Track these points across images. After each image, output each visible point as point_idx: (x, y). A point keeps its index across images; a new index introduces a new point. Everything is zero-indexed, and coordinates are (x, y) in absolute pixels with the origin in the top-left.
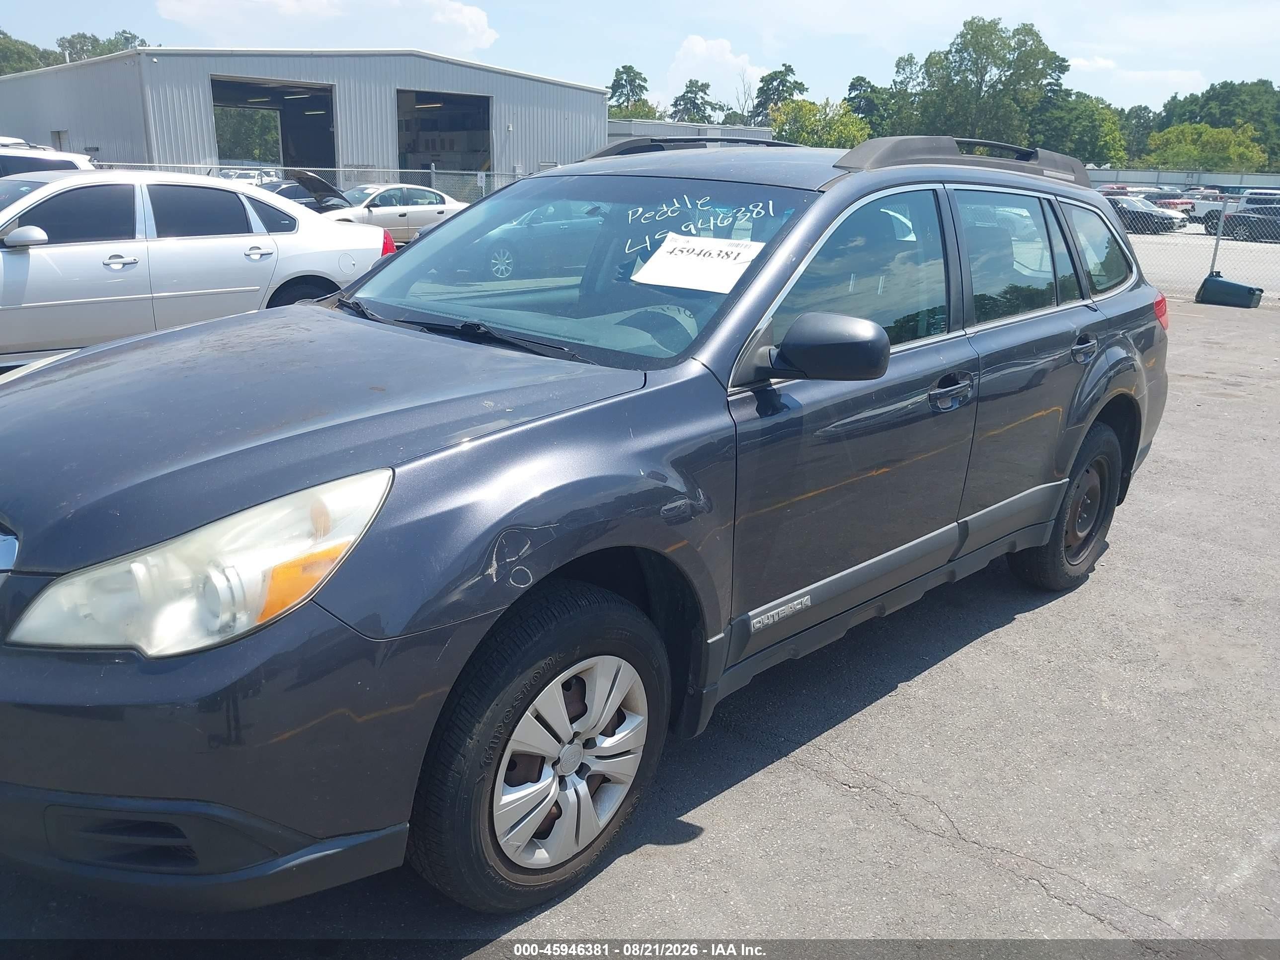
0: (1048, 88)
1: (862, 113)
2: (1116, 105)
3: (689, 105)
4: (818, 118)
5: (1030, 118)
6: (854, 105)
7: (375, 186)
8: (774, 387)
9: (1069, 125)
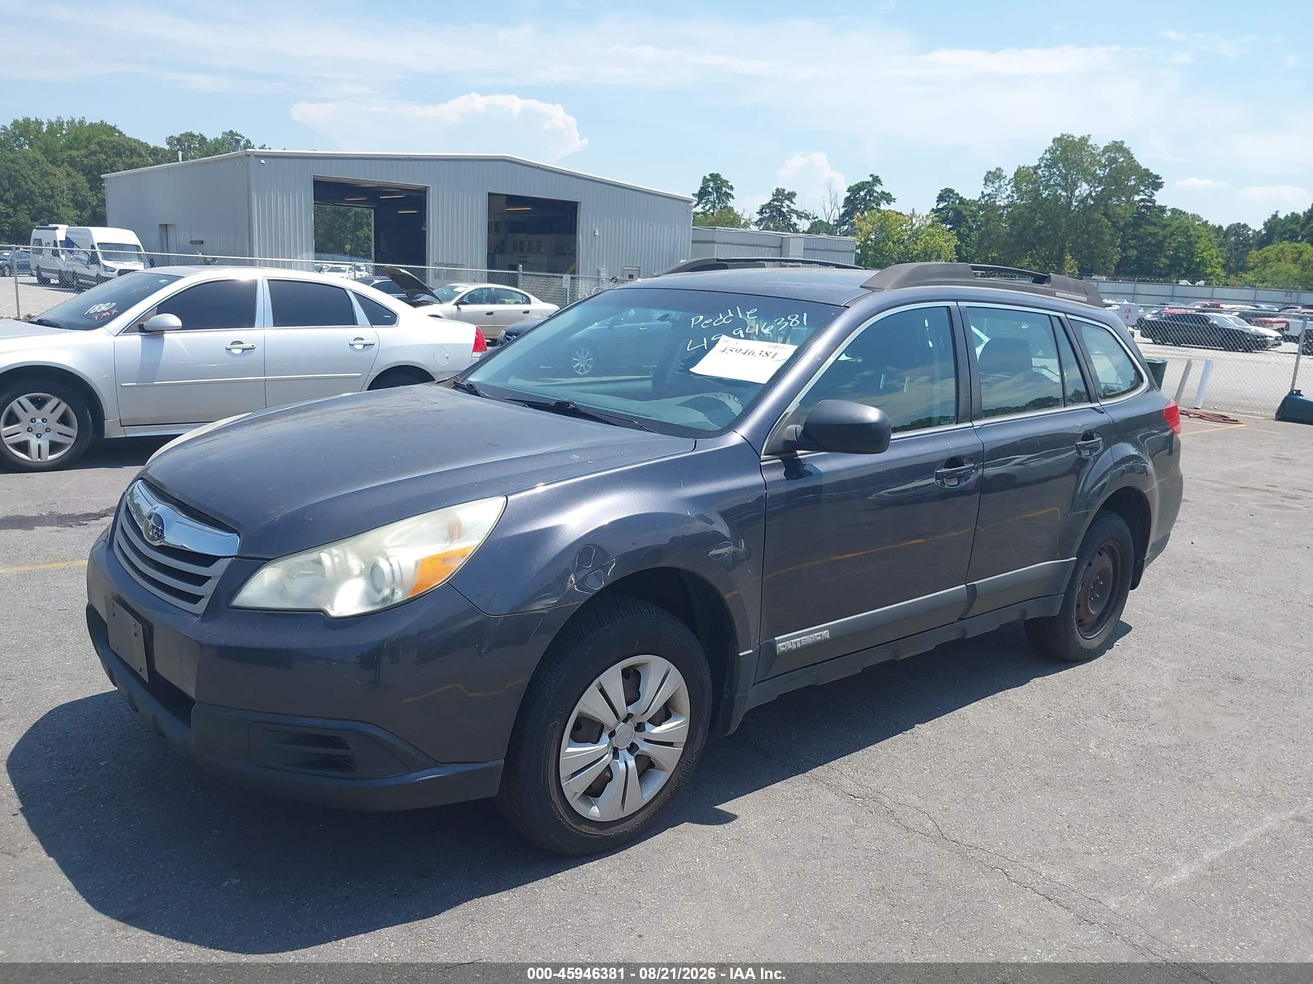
0: (1141, 204)
1: (950, 224)
2: (1214, 221)
3: (775, 213)
4: (904, 228)
5: (1121, 233)
6: (942, 216)
7: (465, 285)
8: (800, 457)
9: (1163, 241)
